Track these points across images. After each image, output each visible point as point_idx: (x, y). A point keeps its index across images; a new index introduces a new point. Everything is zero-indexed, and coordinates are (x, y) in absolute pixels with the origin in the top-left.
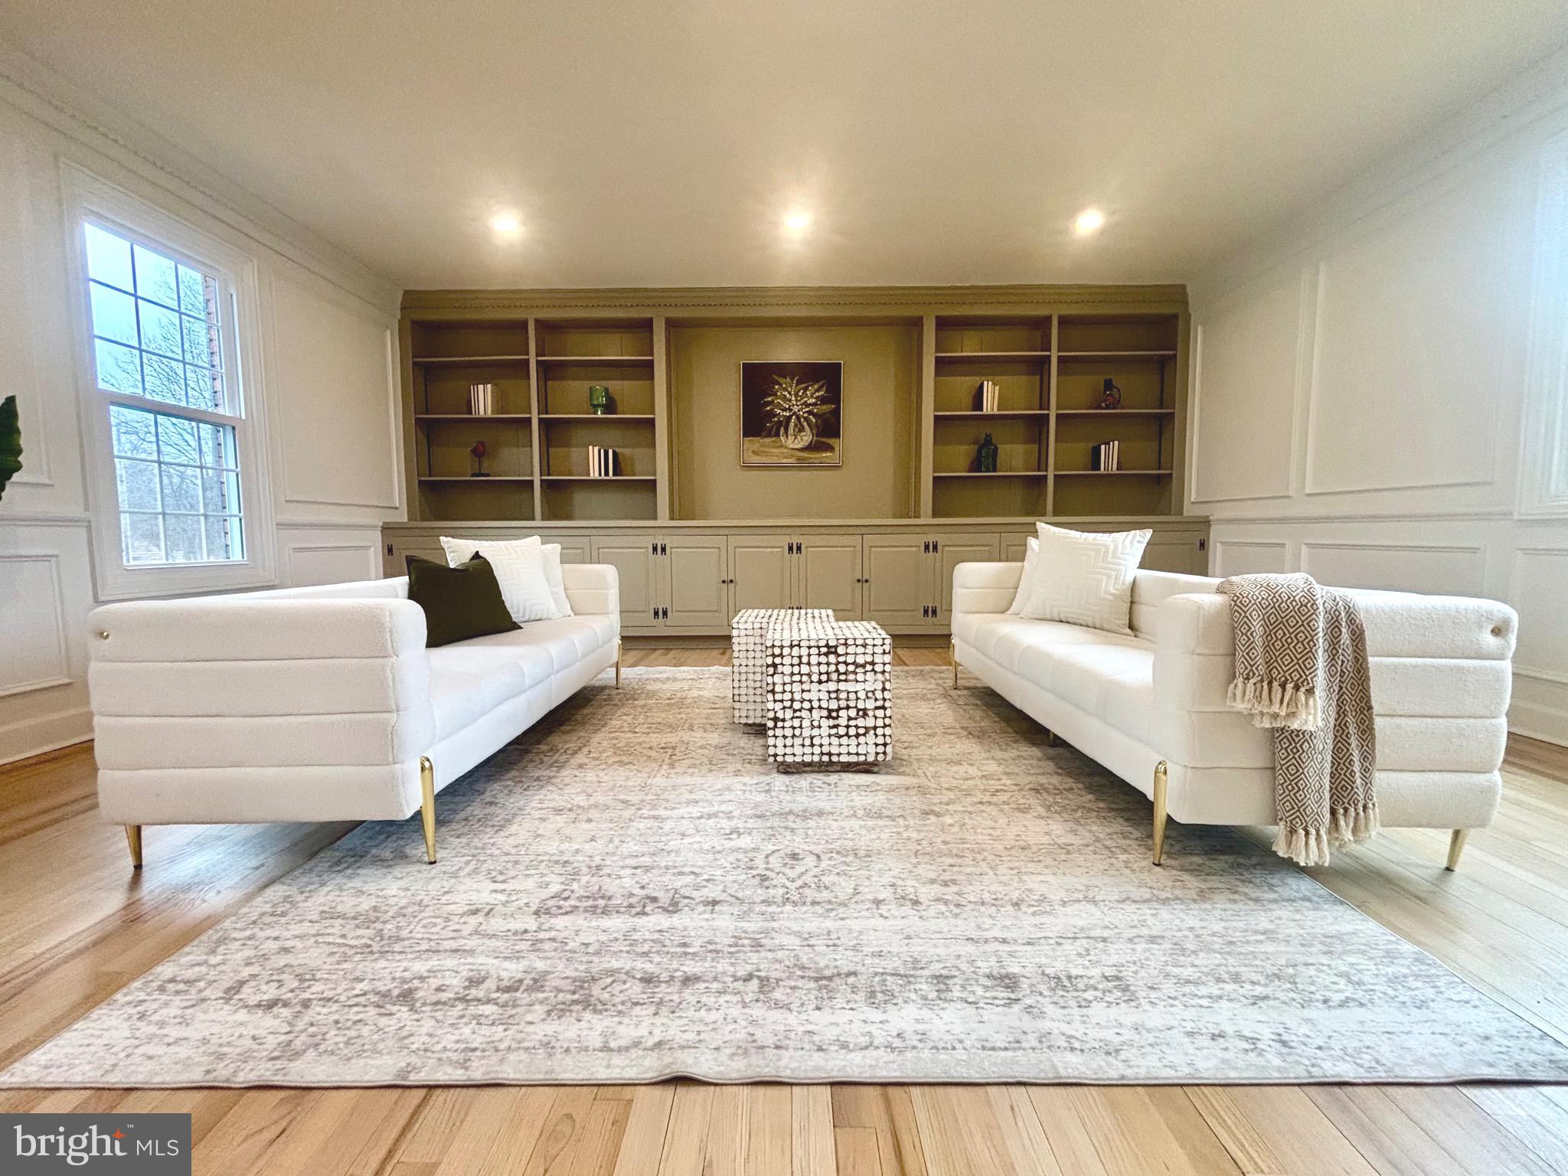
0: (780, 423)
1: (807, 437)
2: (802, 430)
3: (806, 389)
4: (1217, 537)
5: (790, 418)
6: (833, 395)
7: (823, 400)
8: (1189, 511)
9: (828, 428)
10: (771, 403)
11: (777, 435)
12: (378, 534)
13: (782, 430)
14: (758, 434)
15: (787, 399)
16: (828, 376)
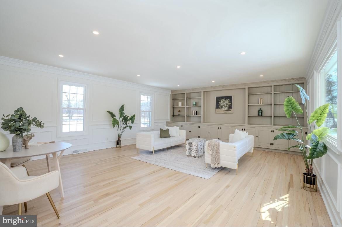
0: (222, 106)
1: (226, 108)
3: (226, 101)
6: (231, 101)
7: (229, 102)
9: (230, 107)
10: (220, 103)
11: (221, 108)
12: (166, 123)
14: (218, 108)
15: (223, 102)
16: (230, 98)
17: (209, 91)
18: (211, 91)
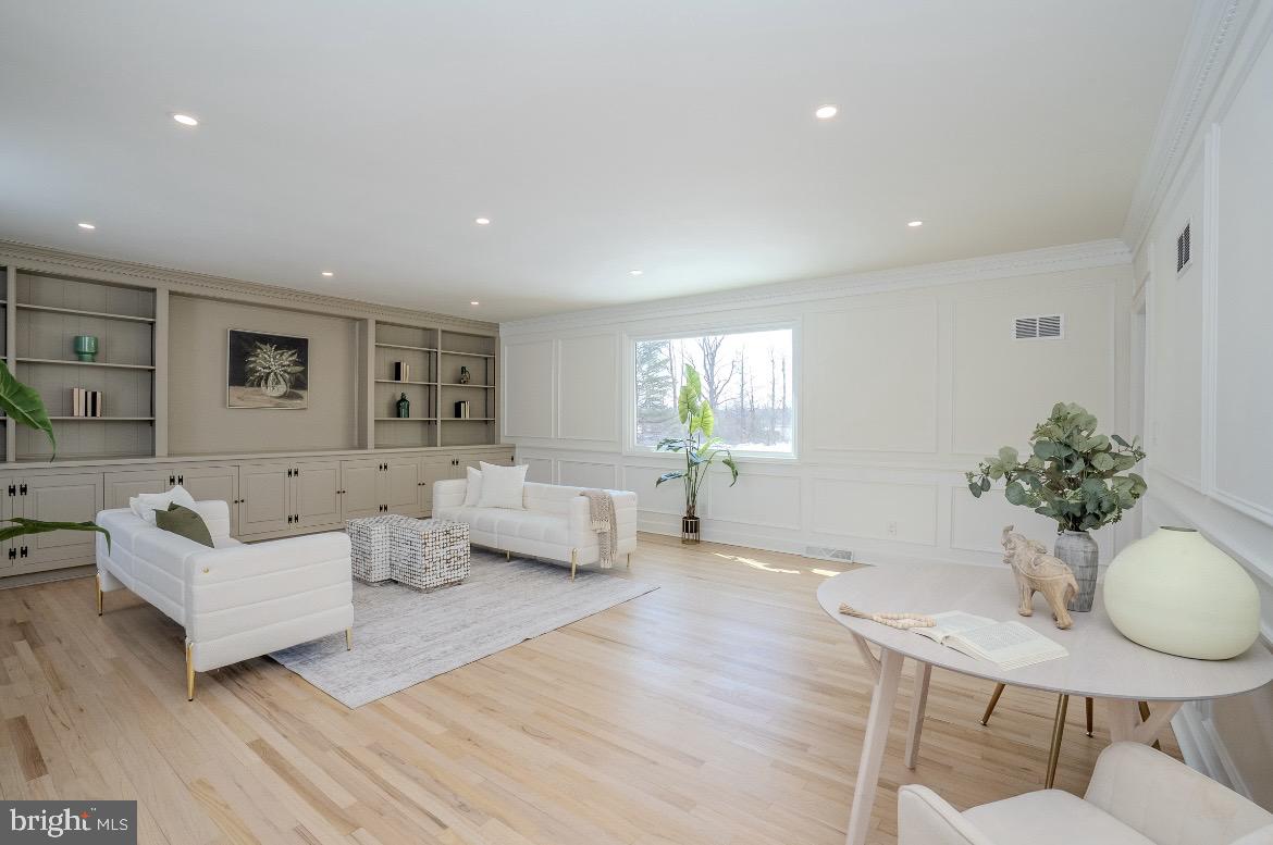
0: (261, 378)
1: (282, 388)
2: (278, 383)
3: (282, 355)
4: (518, 453)
5: (269, 373)
6: (303, 360)
7: (295, 364)
8: (503, 441)
9: (299, 383)
10: (255, 362)
11: (259, 385)
13: (263, 382)
14: (243, 385)
15: (267, 360)
16: (299, 346)
17: (190, 296)
18: (198, 296)
